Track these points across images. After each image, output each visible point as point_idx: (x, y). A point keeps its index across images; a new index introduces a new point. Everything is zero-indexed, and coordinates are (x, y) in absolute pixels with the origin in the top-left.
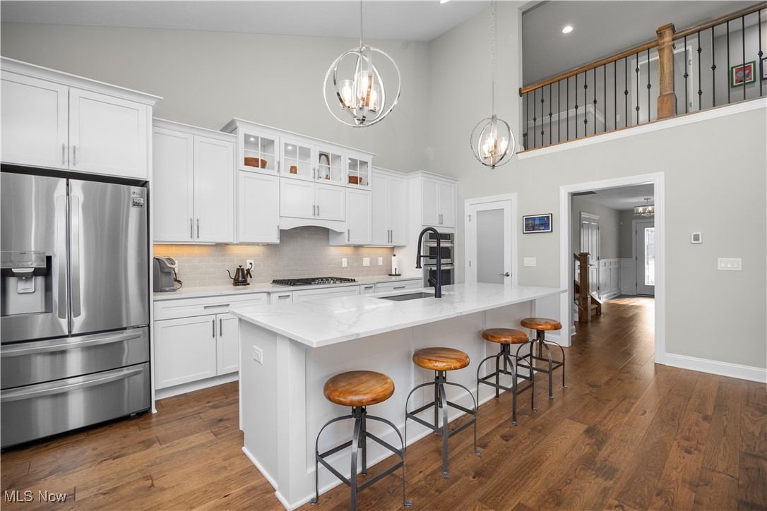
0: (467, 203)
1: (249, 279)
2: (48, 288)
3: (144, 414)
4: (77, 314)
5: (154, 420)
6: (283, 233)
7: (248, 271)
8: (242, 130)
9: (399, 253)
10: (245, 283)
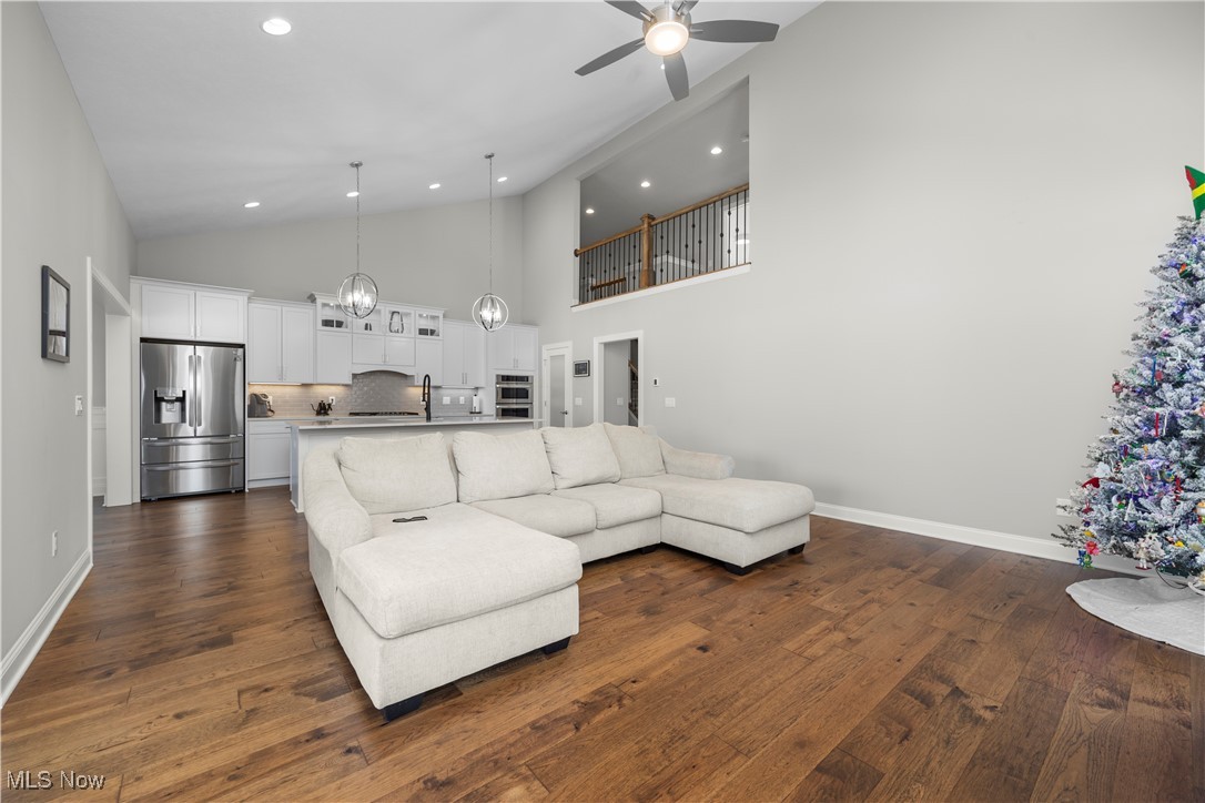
0: (544, 347)
1: (329, 412)
2: (183, 409)
3: (241, 491)
4: (200, 425)
5: (247, 496)
6: (355, 376)
7: (329, 405)
8: (319, 301)
9: (480, 393)
10: (326, 413)
